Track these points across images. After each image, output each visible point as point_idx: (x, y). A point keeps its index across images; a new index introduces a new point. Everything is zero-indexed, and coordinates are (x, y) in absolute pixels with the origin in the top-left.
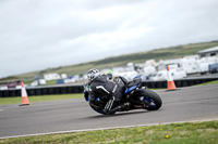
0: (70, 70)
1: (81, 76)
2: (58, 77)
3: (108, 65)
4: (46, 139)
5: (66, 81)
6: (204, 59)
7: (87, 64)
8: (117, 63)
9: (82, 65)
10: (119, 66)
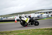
0: (4, 16)
1: (7, 18)
2: (1, 18)
3: (13, 15)
4: (5, 32)
5: (3, 19)
6: (36, 14)
7: (8, 15)
8: (15, 15)
9: (7, 15)
10: (16, 15)
